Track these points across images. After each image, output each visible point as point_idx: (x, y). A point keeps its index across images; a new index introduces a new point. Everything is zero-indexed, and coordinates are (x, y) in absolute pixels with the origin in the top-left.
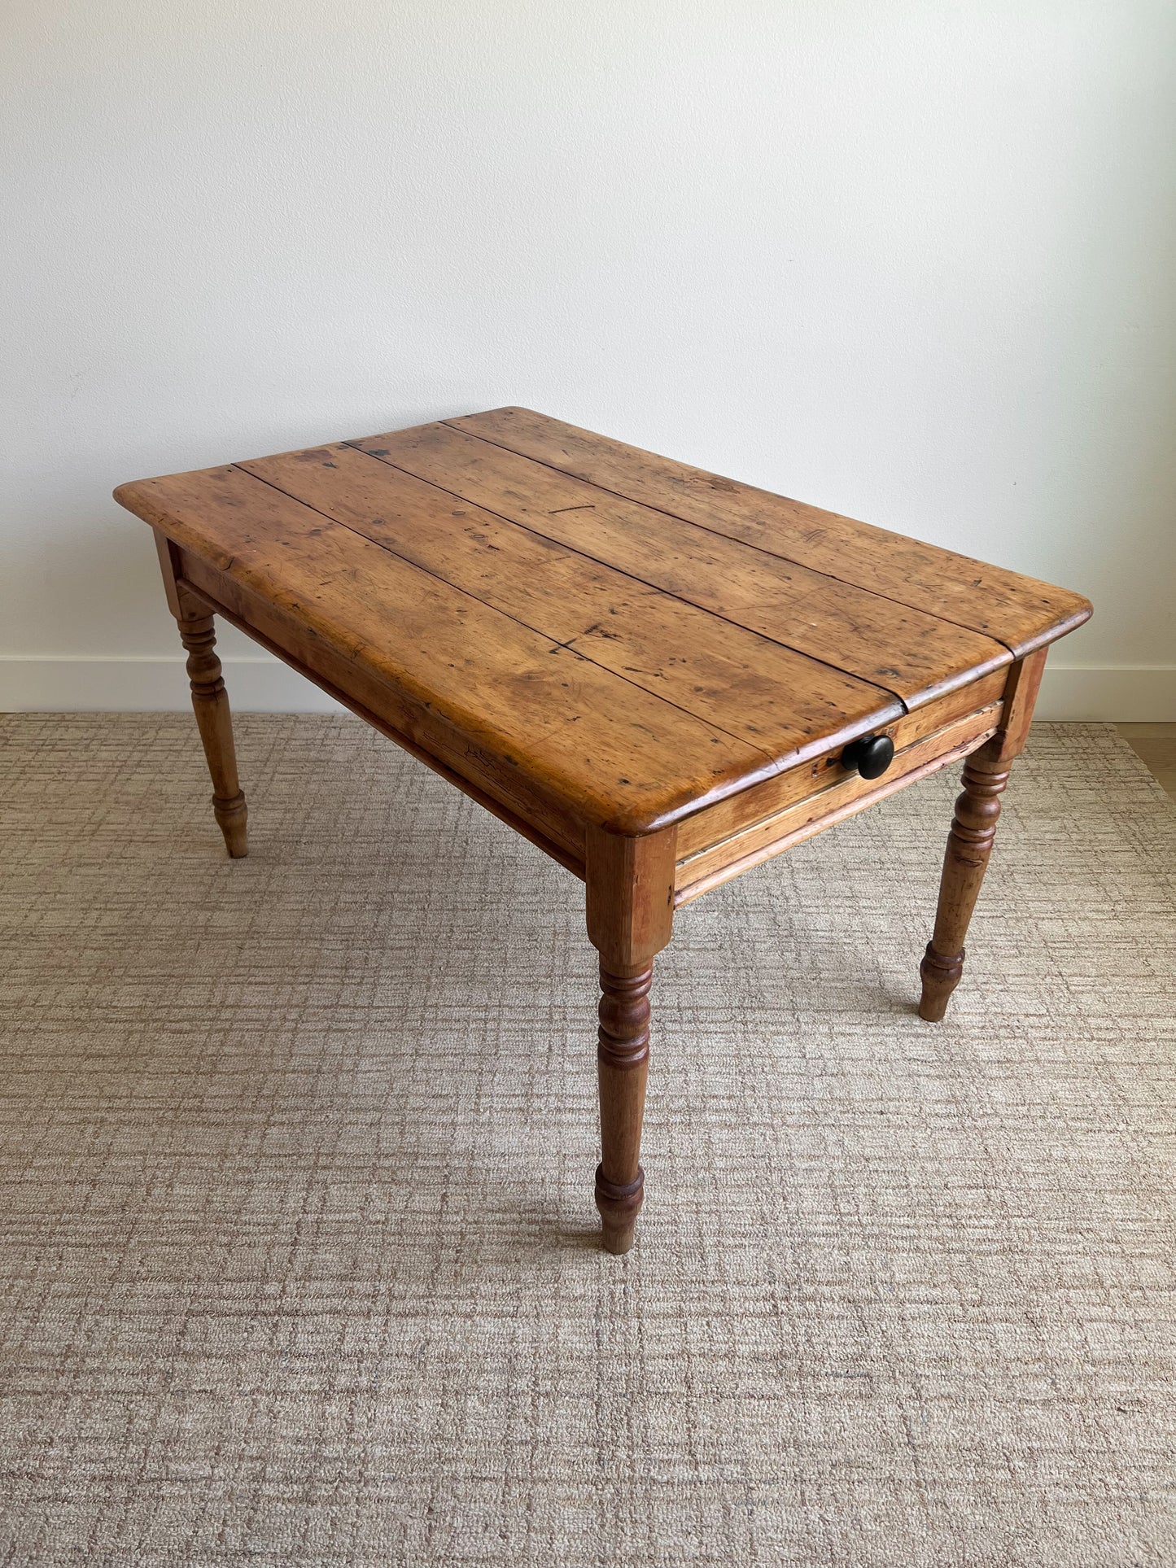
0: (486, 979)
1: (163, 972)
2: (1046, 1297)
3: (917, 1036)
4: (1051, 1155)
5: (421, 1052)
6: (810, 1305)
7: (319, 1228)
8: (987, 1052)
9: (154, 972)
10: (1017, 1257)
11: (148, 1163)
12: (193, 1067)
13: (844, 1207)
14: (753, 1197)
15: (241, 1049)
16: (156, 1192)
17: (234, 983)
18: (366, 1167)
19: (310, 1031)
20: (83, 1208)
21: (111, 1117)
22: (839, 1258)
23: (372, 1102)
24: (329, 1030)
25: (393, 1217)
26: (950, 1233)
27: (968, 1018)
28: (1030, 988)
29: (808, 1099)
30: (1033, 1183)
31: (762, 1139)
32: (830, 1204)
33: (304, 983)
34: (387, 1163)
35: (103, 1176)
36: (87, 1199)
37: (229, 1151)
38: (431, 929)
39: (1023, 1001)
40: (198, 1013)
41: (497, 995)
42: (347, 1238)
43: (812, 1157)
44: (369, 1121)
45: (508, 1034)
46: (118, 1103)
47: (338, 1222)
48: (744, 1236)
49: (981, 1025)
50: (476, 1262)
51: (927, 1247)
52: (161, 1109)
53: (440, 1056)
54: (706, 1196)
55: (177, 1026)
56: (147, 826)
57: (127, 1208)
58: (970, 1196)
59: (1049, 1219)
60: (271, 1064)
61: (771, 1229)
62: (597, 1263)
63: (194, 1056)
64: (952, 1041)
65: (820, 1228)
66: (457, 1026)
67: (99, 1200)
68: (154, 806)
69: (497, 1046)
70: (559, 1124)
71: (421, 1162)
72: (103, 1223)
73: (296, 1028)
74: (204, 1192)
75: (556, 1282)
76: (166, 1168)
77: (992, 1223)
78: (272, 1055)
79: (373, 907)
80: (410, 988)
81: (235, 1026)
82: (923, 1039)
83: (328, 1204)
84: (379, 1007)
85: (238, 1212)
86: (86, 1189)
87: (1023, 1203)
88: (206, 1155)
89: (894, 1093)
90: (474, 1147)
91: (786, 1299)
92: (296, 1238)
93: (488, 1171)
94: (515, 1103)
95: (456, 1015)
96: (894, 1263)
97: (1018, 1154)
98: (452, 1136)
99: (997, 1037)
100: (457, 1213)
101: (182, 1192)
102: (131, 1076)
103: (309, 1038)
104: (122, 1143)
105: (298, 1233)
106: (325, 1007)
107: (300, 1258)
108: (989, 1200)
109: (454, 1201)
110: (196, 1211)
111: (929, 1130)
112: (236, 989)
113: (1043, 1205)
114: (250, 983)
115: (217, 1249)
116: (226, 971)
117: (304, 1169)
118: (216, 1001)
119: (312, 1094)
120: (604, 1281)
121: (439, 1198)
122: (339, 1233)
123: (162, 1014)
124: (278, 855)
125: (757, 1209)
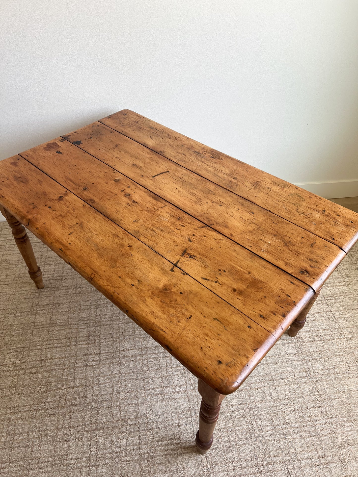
0: (139, 336)
1: (21, 346)
2: (344, 450)
3: (289, 343)
4: (339, 390)
5: (121, 372)
6: (271, 467)
7: (97, 458)
8: (312, 348)
9: (18, 346)
10: (334, 435)
11: (30, 436)
12: (40, 389)
13: (276, 422)
14: (245, 422)
15: (56, 379)
16: (35, 449)
17: (49, 348)
18: (110, 427)
19: (80, 367)
20: (9, 460)
21: (12, 417)
22: (277, 444)
23: (107, 397)
24: (86, 366)
25: (123, 449)
26: (311, 428)
27: (304, 334)
28: (322, 318)
29: (257, 376)
30: (335, 403)
31: (244, 396)
32: (271, 421)
33: (75, 345)
34: (117, 424)
35: (14, 445)
36: (10, 456)
37: (59, 427)
38: (116, 315)
39: (321, 324)
40: (38, 364)
41: (144, 343)
42: (108, 461)
43: (263, 402)
44: (108, 406)
45: (151, 360)
46: (14, 410)
47: (103, 454)
48: (244, 439)
49: (309, 336)
50: (155, 465)
51: (305, 436)
52: (31, 411)
53: (128, 373)
54: (230, 424)
55: (31, 370)
56: (5, 277)
57: (25, 458)
58: (316, 412)
59: (342, 418)
60: (68, 384)
61: (253, 435)
62: (197, 459)
63: (39, 384)
64: (300, 344)
65: (269, 433)
66: (132, 359)
67: (15, 456)
68: (5, 267)
69: (148, 366)
70: (175, 399)
71: (129, 423)
72: (18, 466)
73: (75, 366)
74: (52, 448)
75: (184, 469)
76: (37, 438)
77: (324, 422)
78: (68, 380)
79: (94, 307)
80: (113, 343)
81: (52, 368)
82: (291, 345)
83: (99, 446)
84: (103, 353)
85: (67, 455)
86: (9, 451)
87: (333, 412)
88: (51, 430)
89: (285, 370)
90: (147, 413)
91: (262, 465)
92: (89, 464)
93: (153, 423)
94: (158, 391)
95: (131, 354)
96: (295, 444)
97: (328, 391)
98: (138, 409)
99: (315, 341)
100: (145, 444)
101: (45, 448)
102: (17, 396)
103: (80, 370)
104: (19, 429)
105: (90, 461)
106: (84, 355)
107: (93, 473)
108: (322, 412)
109: (144, 438)
110: (51, 456)
111: (298, 384)
112: (49, 351)
113: (339, 412)
114: (55, 347)
115: (62, 472)
116: (45, 343)
117: (88, 431)
118: (43, 357)
119: (85, 397)
120: (200, 467)
121: (138, 438)
122: (105, 459)
123: (24, 366)
124: (55, 286)
125: (247, 427)
